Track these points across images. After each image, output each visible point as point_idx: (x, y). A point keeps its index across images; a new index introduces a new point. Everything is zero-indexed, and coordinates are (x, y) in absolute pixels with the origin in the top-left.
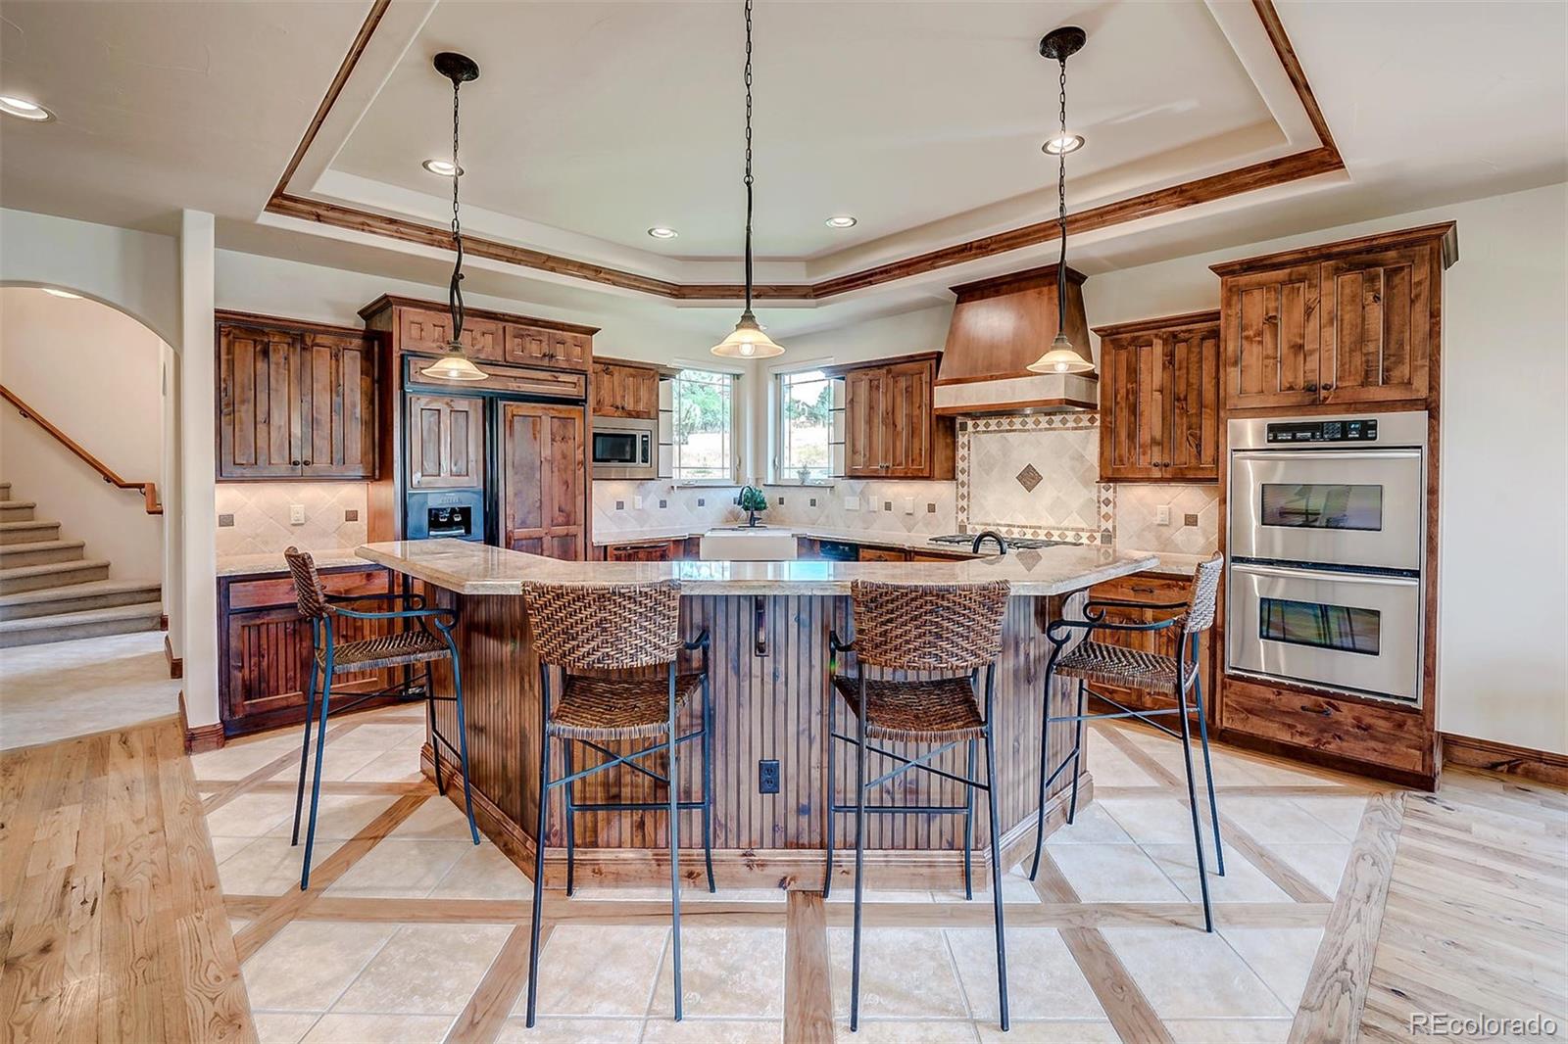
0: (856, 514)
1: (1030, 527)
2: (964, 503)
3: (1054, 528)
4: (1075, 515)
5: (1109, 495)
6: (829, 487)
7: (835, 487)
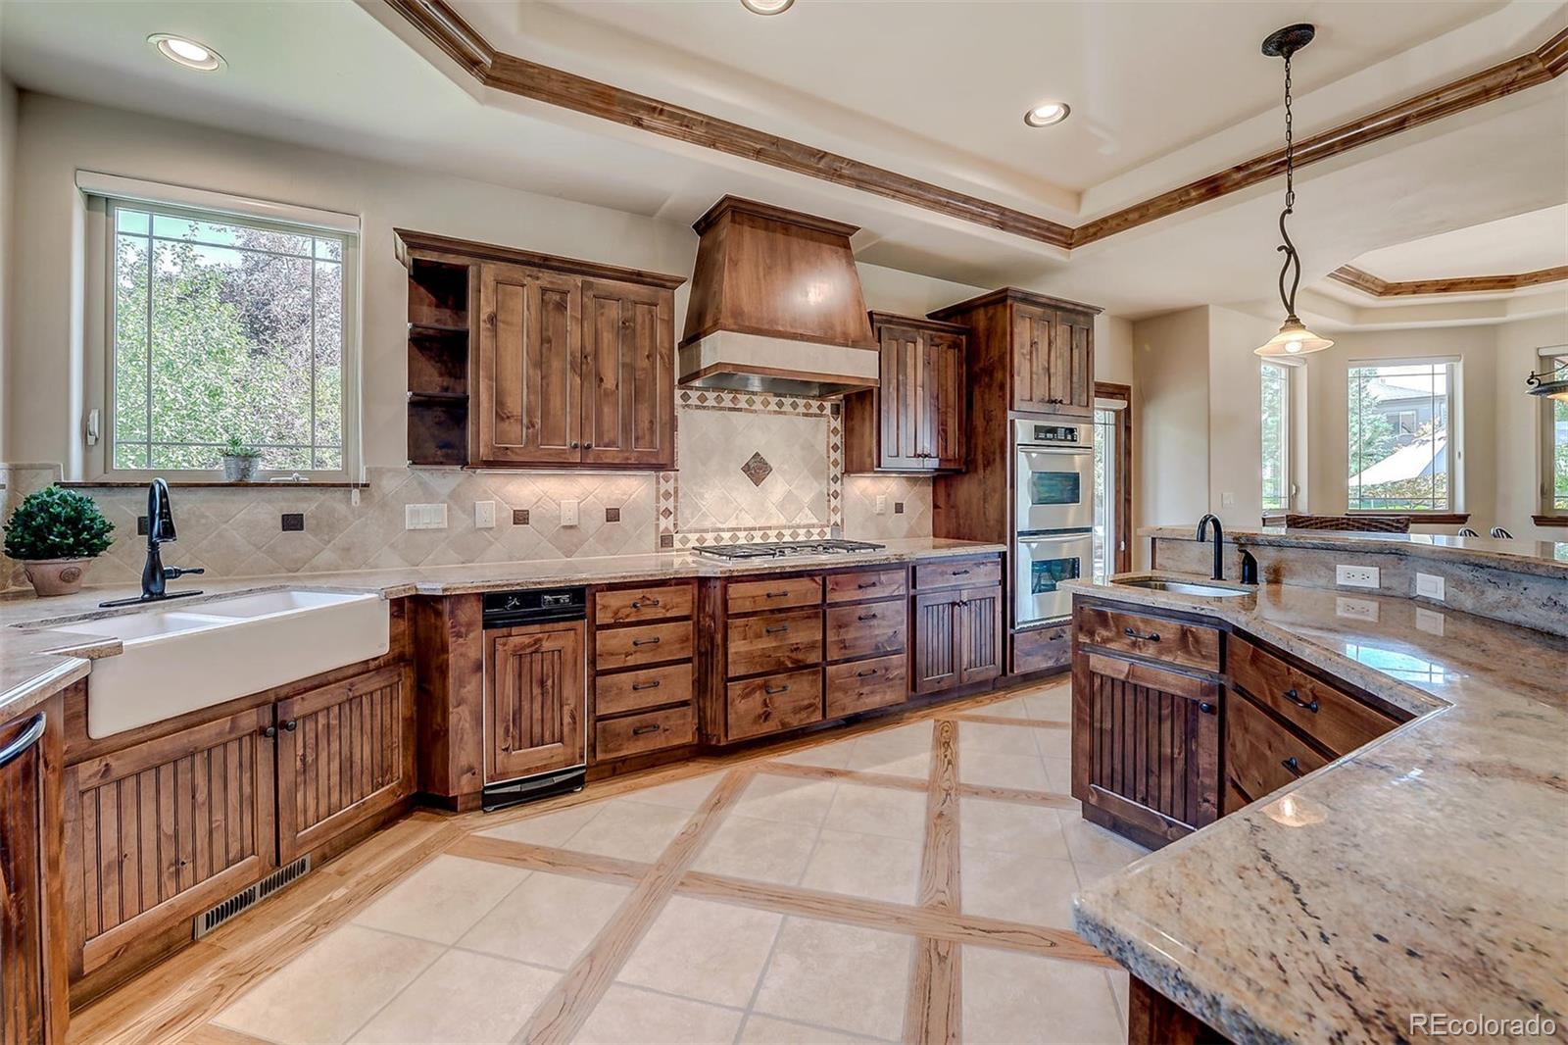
0: (444, 534)
1: (760, 529)
3: (785, 527)
4: (807, 510)
5: (837, 487)
6: (356, 486)
7: (366, 485)
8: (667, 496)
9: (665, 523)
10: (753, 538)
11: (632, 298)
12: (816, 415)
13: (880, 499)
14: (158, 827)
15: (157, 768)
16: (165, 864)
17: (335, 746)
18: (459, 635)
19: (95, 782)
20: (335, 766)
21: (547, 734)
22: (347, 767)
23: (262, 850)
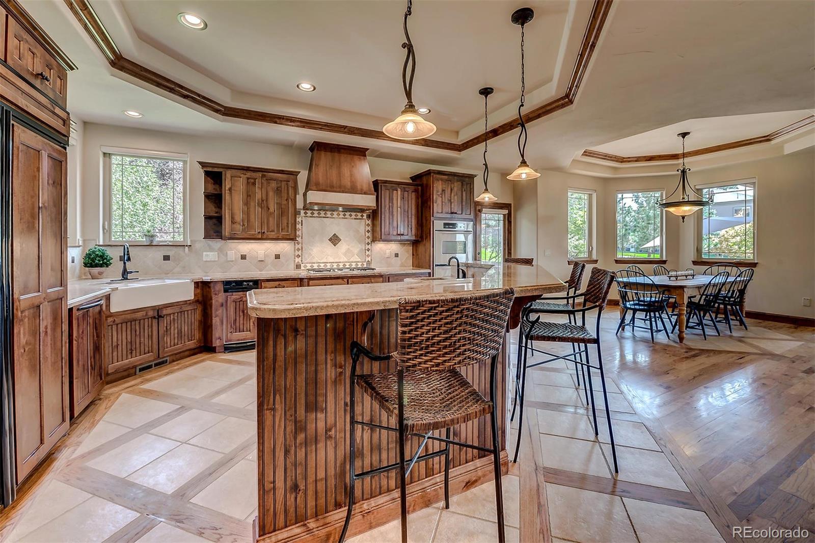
0: (216, 262)
1: (336, 263)
2: (300, 253)
3: (346, 262)
4: (356, 255)
5: (369, 247)
6: (187, 246)
7: (190, 246)
8: (298, 250)
9: (298, 260)
10: (333, 266)
11: (280, 179)
12: (360, 219)
13: (388, 251)
14: (127, 339)
15: (126, 323)
16: (128, 350)
17: (176, 325)
18: (216, 294)
19: (111, 323)
20: (176, 331)
21: (245, 329)
22: (180, 332)
23: (154, 352)
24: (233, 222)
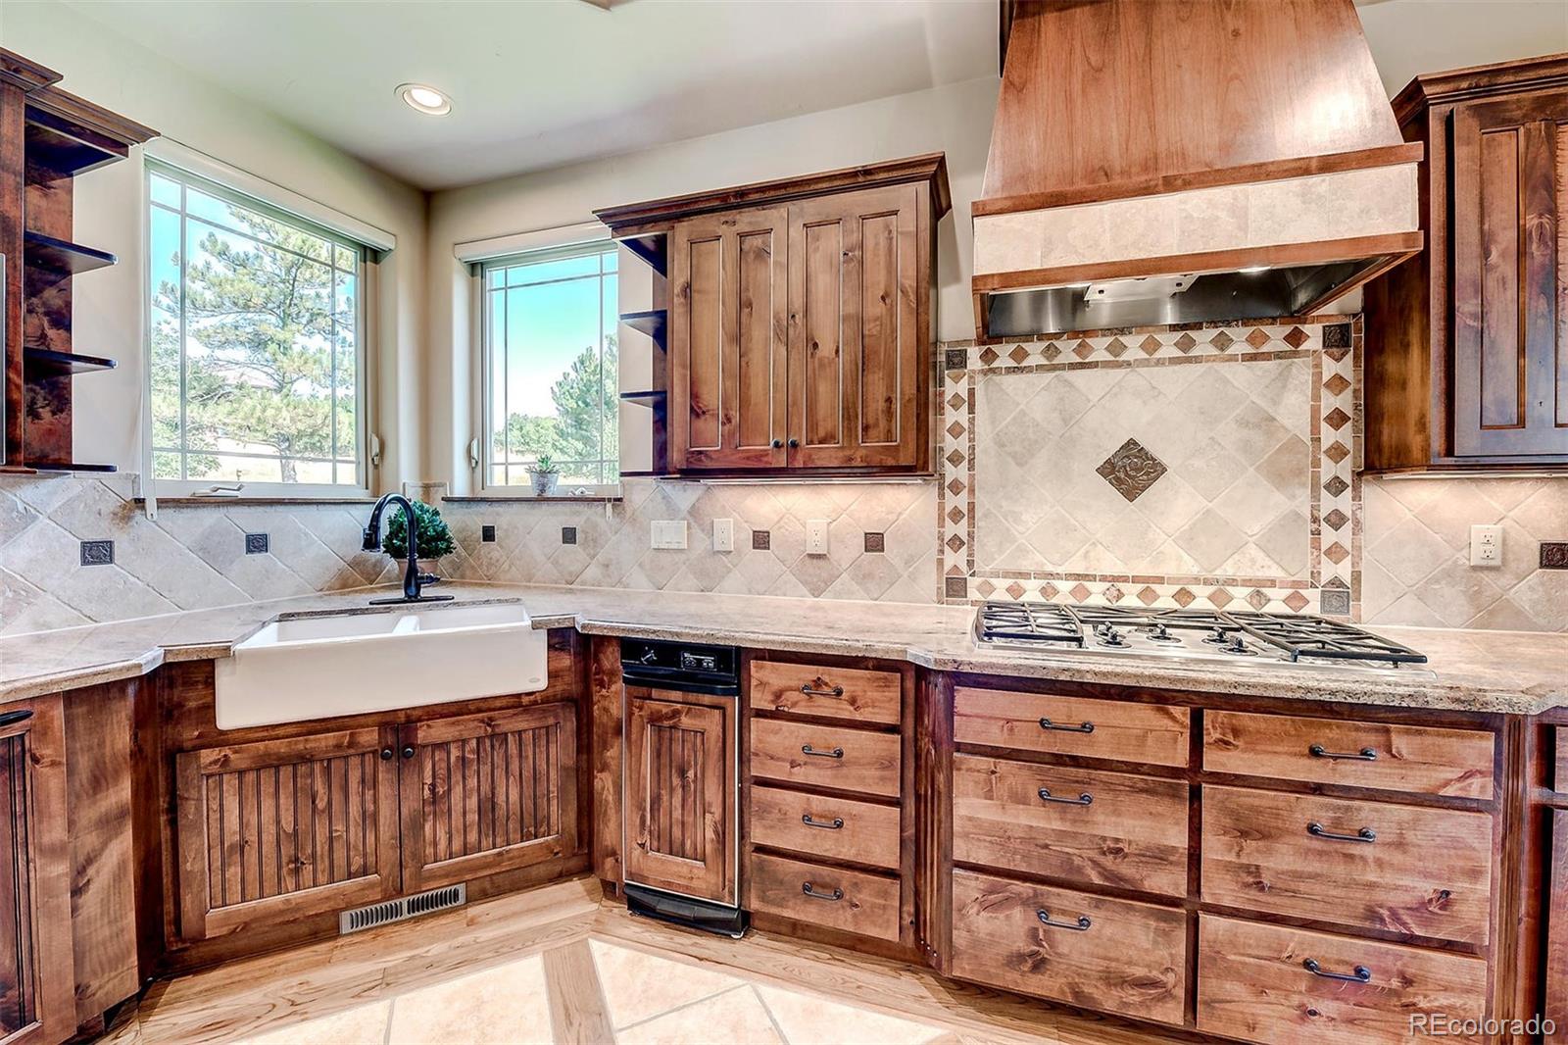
0: (683, 557)
1: (1135, 580)
2: (962, 529)
3: (1196, 580)
4: (1253, 551)
5: (1344, 502)
6: (609, 500)
7: (620, 500)
8: (956, 515)
9: (955, 559)
10: (1121, 595)
11: (859, 215)
12: (1279, 355)
13: (1489, 532)
14: (278, 822)
15: (277, 767)
16: (284, 860)
17: (472, 782)
19: (215, 768)
20: (473, 803)
21: (688, 844)
22: (488, 807)
23: (385, 872)
24: (696, 412)
